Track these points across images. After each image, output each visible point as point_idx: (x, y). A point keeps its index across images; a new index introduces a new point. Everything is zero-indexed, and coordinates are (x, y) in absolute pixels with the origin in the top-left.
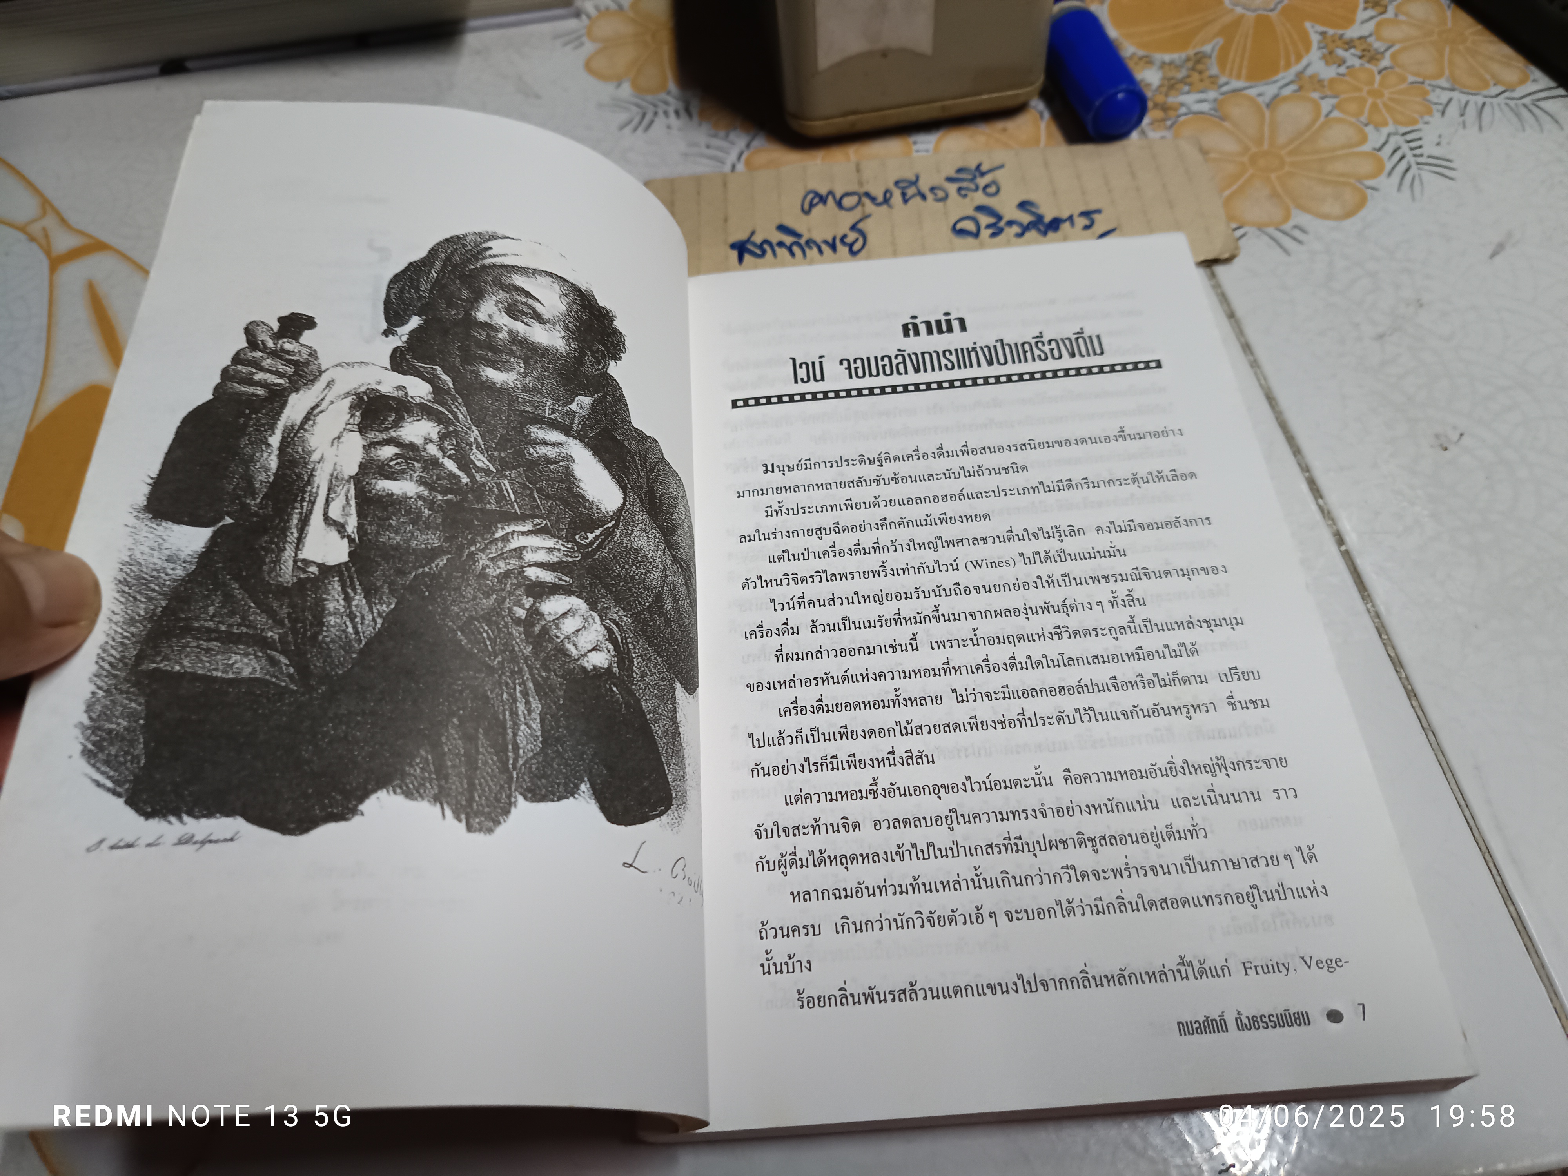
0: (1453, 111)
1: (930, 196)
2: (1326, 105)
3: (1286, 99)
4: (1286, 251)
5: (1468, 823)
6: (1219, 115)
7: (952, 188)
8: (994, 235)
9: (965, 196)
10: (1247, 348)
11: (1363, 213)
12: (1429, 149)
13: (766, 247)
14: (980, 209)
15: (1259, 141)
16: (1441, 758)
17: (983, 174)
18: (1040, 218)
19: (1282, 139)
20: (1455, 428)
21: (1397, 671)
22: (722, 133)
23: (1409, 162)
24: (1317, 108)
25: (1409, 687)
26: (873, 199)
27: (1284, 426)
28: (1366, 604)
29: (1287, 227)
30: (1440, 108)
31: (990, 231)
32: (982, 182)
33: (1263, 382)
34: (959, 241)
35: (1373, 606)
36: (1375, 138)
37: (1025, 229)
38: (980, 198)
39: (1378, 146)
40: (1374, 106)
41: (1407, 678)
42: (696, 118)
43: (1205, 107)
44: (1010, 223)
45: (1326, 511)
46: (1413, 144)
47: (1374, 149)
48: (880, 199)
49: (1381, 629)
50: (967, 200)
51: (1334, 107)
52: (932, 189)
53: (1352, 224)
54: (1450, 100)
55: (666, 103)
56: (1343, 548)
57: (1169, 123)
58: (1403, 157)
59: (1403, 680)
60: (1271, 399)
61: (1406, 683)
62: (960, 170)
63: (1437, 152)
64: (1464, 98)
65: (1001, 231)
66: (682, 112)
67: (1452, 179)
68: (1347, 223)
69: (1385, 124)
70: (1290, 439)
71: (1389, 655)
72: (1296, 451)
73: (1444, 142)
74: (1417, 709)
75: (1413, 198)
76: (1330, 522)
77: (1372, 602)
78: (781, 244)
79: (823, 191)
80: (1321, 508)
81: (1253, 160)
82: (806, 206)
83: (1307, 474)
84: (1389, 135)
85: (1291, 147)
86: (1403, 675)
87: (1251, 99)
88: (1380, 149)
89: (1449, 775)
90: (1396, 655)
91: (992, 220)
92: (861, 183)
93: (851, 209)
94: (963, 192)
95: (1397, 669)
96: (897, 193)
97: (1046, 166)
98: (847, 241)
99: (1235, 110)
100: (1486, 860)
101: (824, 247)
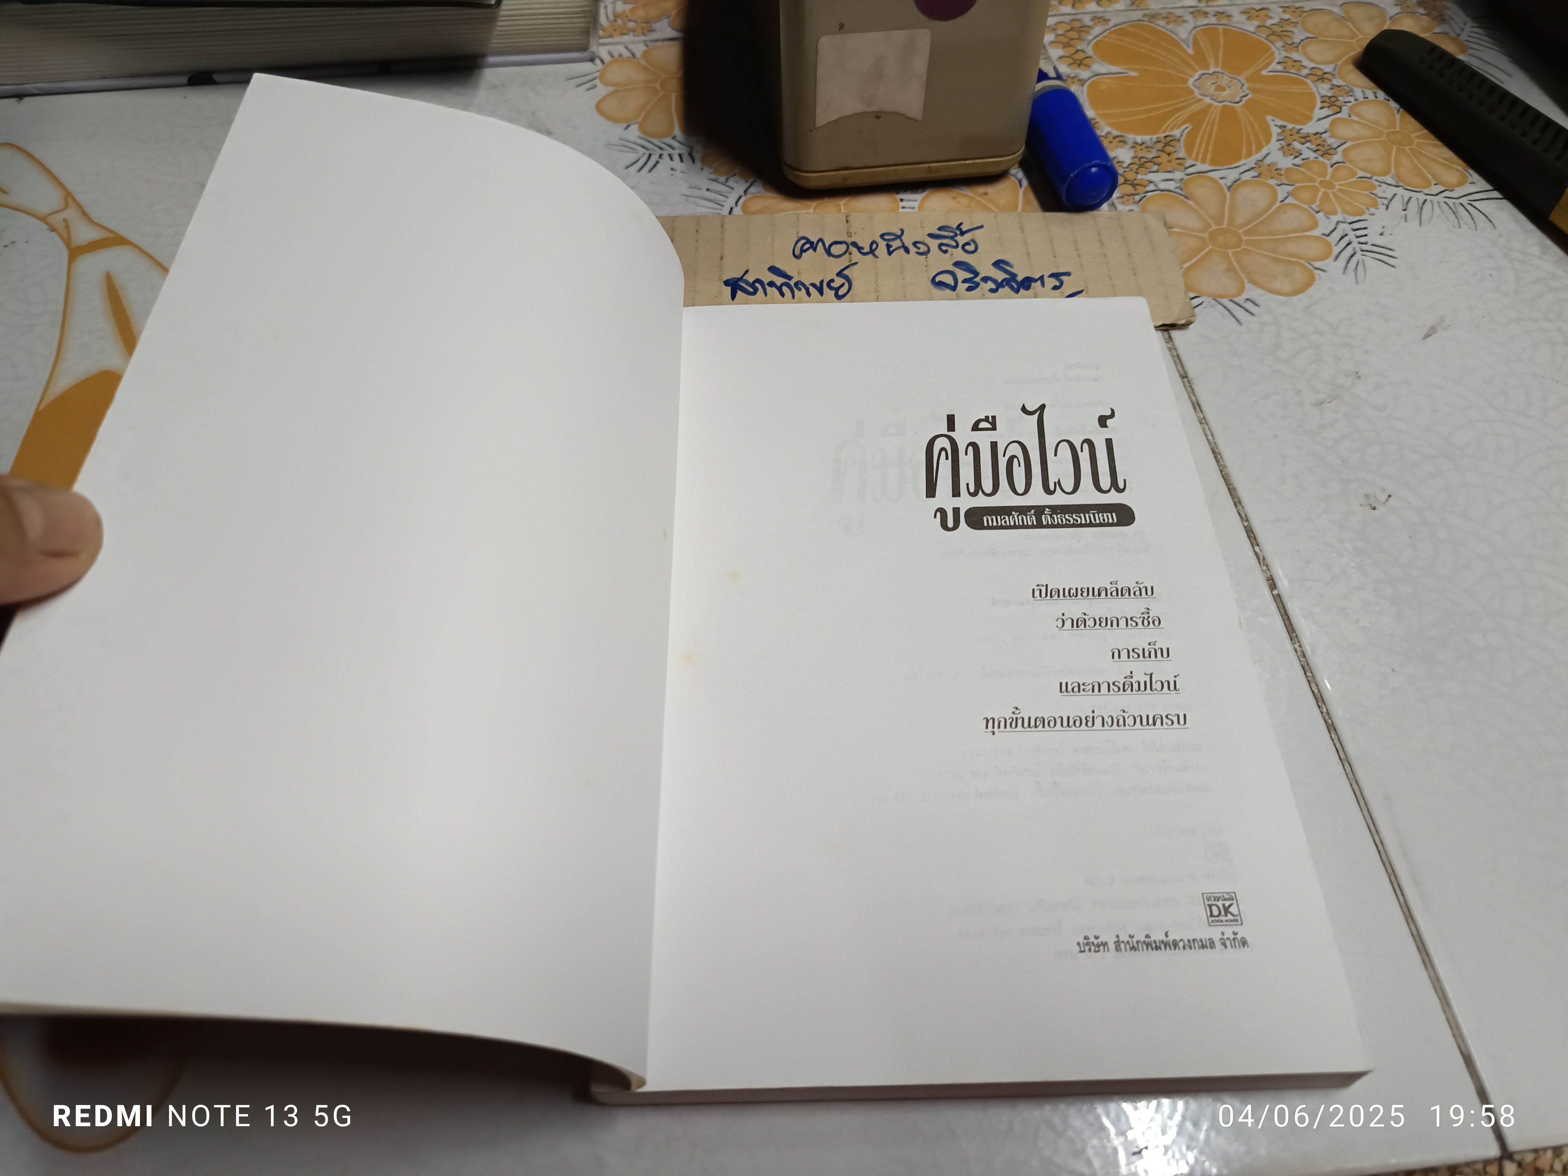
0: (1396, 205)
1: (913, 249)
2: (1282, 192)
3: (1246, 182)
4: (1238, 321)
5: (1377, 846)
6: (1183, 194)
7: (934, 244)
8: (969, 289)
9: (946, 252)
10: (1198, 408)
11: (1310, 291)
12: (1373, 237)
13: (757, 285)
14: (958, 264)
15: (1219, 221)
16: (1355, 787)
17: (963, 233)
18: (1013, 276)
19: (1240, 220)
20: (1383, 490)
21: (1319, 707)
22: (722, 179)
23: (1354, 248)
24: (1275, 193)
25: (1330, 721)
26: (860, 249)
27: (1227, 480)
28: (1293, 644)
29: (1240, 299)
30: (1385, 202)
31: (967, 285)
32: (962, 240)
33: (1211, 439)
34: (936, 291)
35: (1300, 646)
36: (1325, 224)
37: (999, 285)
38: (959, 255)
39: (1327, 232)
40: (1325, 194)
41: (1328, 713)
42: (698, 164)
43: (1171, 186)
44: (985, 279)
45: (1261, 558)
46: (1359, 233)
47: (1324, 234)
48: (867, 250)
49: (1307, 668)
50: (947, 255)
51: (1289, 194)
52: (915, 243)
53: (1300, 300)
54: (1394, 196)
55: (673, 148)
56: (1275, 592)
57: (1137, 198)
58: (1349, 244)
59: (1324, 714)
60: (1216, 453)
61: (1327, 717)
62: (942, 228)
63: (1381, 241)
64: (1407, 195)
65: (977, 285)
66: (686, 157)
67: (1394, 267)
68: (1295, 298)
69: (1335, 212)
70: (1232, 490)
71: (1313, 692)
72: (1237, 502)
73: (1387, 232)
74: (1336, 741)
75: (1357, 281)
76: (1265, 568)
77: (1299, 641)
78: (771, 284)
79: (814, 239)
81: (1213, 236)
82: (797, 252)
83: (1246, 524)
84: (1338, 222)
85: (1249, 227)
86: (1325, 710)
87: (1214, 182)
88: (1328, 235)
89: (1362, 802)
90: (1319, 691)
91: (968, 275)
92: (849, 234)
93: (839, 256)
94: (944, 248)
95: (1320, 704)
96: (882, 244)
97: (1022, 229)
98: (834, 285)
99: (1200, 190)
100: (1391, 882)
101: (811, 289)
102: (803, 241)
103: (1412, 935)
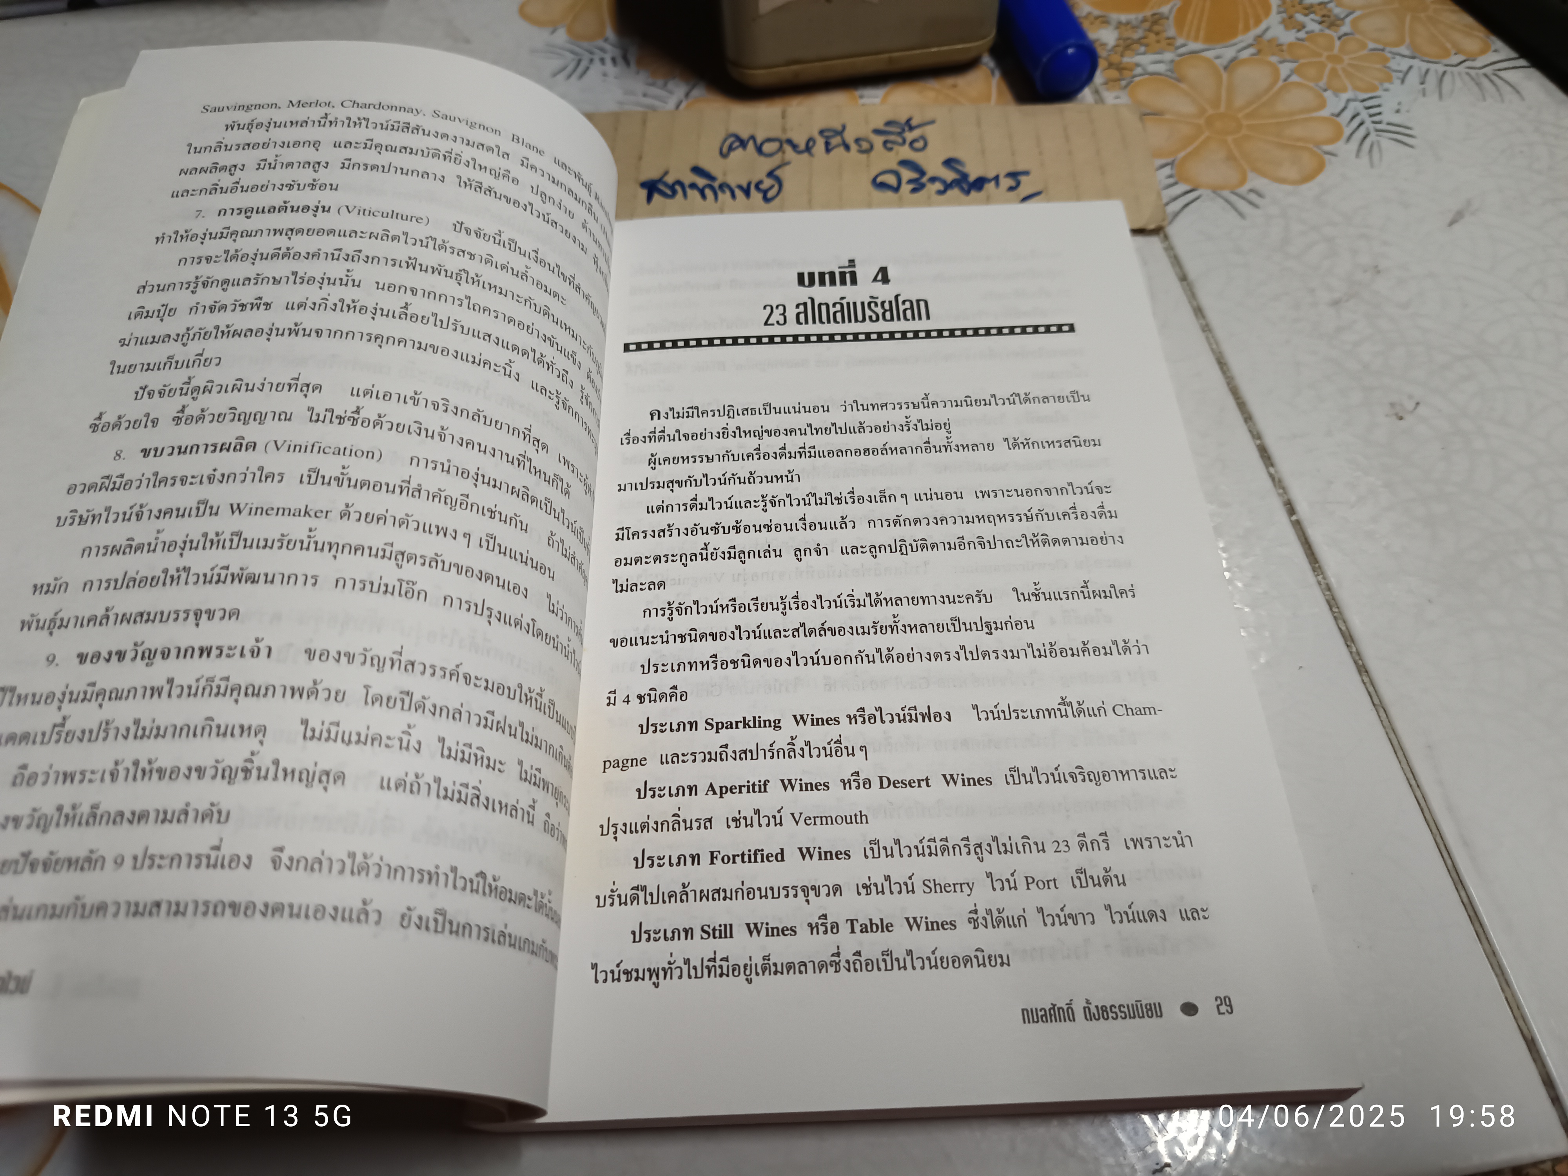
0: (1413, 78)
1: (854, 147)
2: (1284, 70)
3: (1244, 62)
4: (1241, 215)
6: (1175, 76)
7: (878, 141)
8: (914, 190)
9: (891, 149)
10: (1199, 311)
11: (1320, 178)
12: (1388, 116)
13: (676, 187)
14: (904, 163)
15: (1217, 103)
16: (1392, 736)
17: (911, 128)
18: (965, 176)
19: (1239, 101)
20: (1410, 397)
21: (1348, 646)
22: (660, 82)
23: (1368, 129)
24: (1275, 72)
25: (1360, 662)
26: (794, 147)
27: (1235, 392)
28: (1317, 575)
29: (1243, 191)
30: (1400, 76)
31: (911, 186)
32: (909, 136)
33: (1214, 346)
34: (878, 194)
35: (1324, 578)
36: (1334, 103)
37: (948, 186)
38: (905, 152)
39: (1337, 111)
40: (1334, 71)
41: (1358, 653)
42: (635, 66)
43: (1161, 68)
44: (933, 180)
45: (1277, 480)
46: (1372, 111)
47: (1333, 115)
48: (802, 147)
49: (1332, 602)
50: (892, 154)
51: (1293, 72)
52: (857, 141)
53: (1310, 189)
54: (1410, 69)
56: (1294, 518)
57: (1123, 82)
58: (1361, 124)
59: (1354, 655)
60: (1222, 363)
61: (1357, 658)
62: (888, 123)
63: (1396, 119)
64: (1424, 66)
65: (923, 186)
66: (620, 61)
67: (1411, 146)
68: (1304, 187)
69: (1344, 89)
70: (1241, 405)
71: (1340, 629)
72: (1248, 418)
73: (1403, 109)
74: (1368, 685)
75: (1372, 165)
76: (1281, 491)
77: (1322, 573)
78: (693, 186)
79: (744, 136)
80: (1272, 476)
81: (1209, 122)
82: (725, 150)
83: (1258, 442)
84: (1348, 101)
85: (1248, 111)
86: (1354, 650)
87: (1208, 62)
88: (1338, 115)
89: (1400, 753)
90: (1347, 628)
91: (914, 175)
92: (782, 131)
93: (770, 155)
94: (889, 145)
95: (1349, 643)
96: (820, 142)
97: (979, 123)
98: (764, 186)
99: (1194, 72)
100: (1436, 843)
101: (738, 193)
102: (731, 139)
103: (1463, 902)
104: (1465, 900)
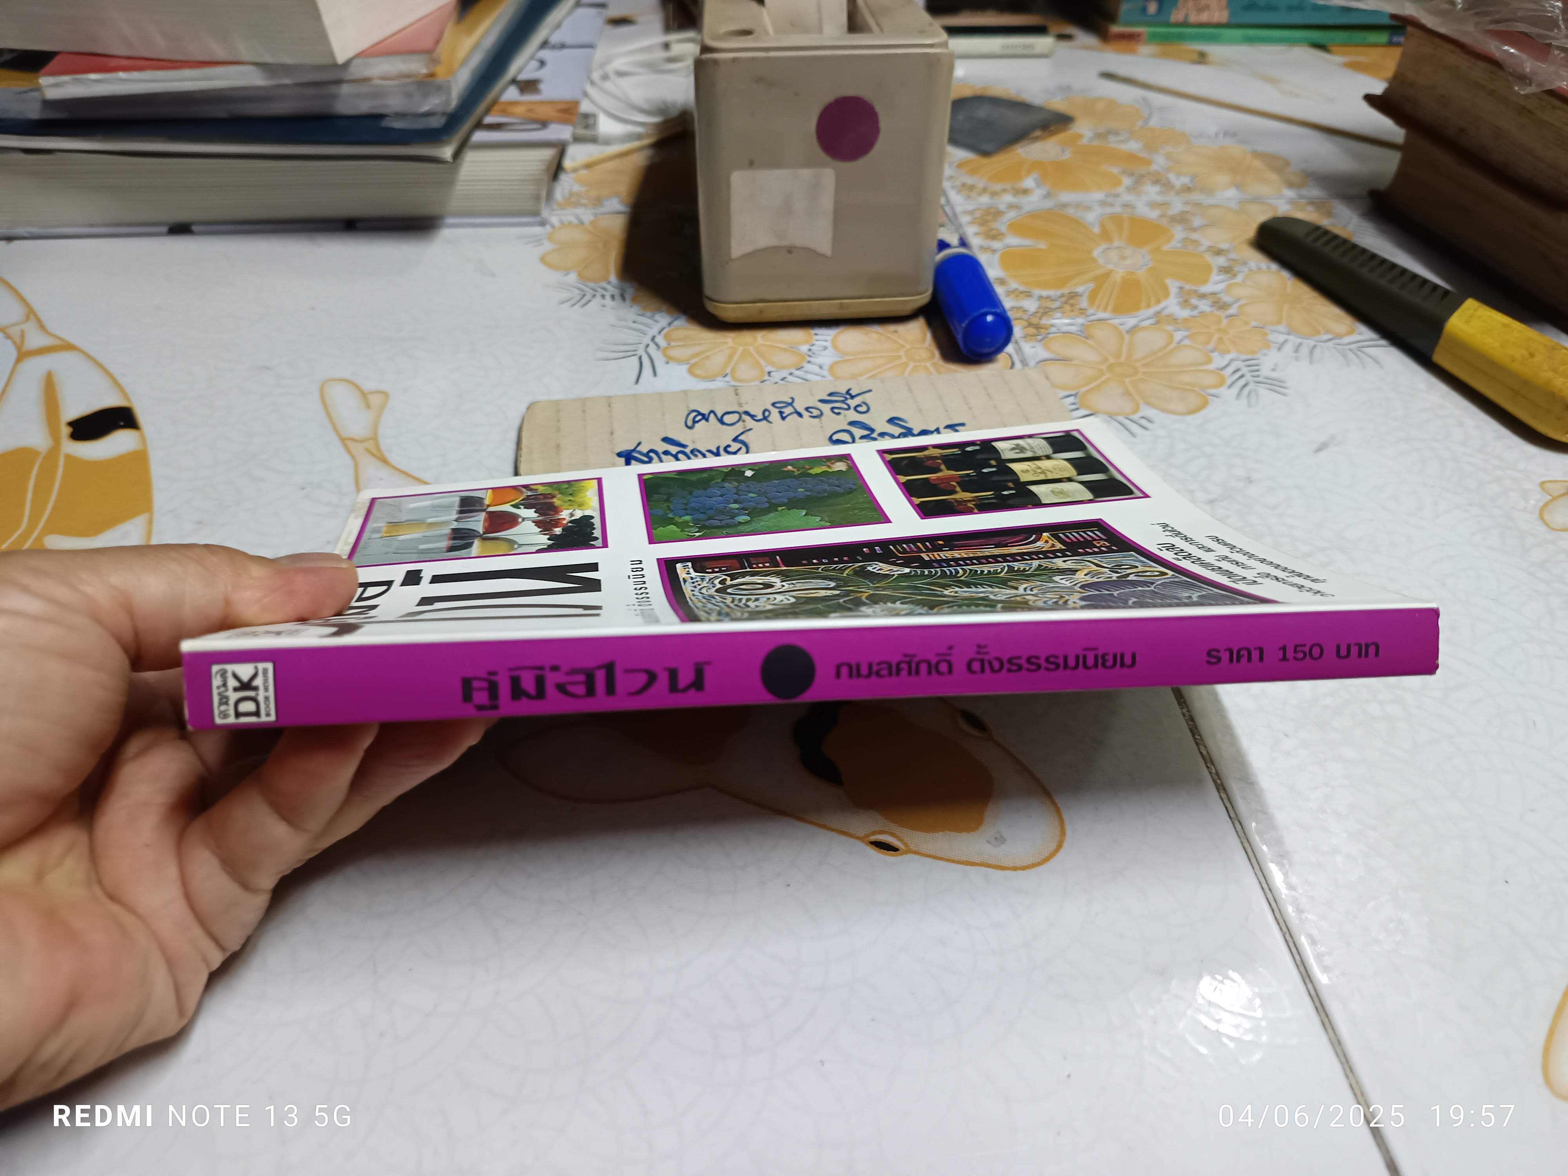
0: (1289, 348)
2: (1178, 336)
3: (1144, 328)
4: (1133, 434)
5: (1270, 904)
6: (1085, 335)
7: (825, 408)
9: (838, 414)
11: (1204, 412)
12: (1265, 371)
13: (651, 454)
14: (853, 424)
15: (1118, 355)
16: (1246, 843)
17: (855, 395)
18: (909, 430)
19: (1138, 355)
21: (1208, 767)
23: (1246, 381)
24: (1171, 337)
25: (1219, 781)
28: (1181, 709)
29: (1135, 417)
30: (1277, 346)
32: (853, 402)
35: (1189, 711)
36: (1218, 361)
38: (852, 415)
39: (1221, 366)
40: (1221, 340)
41: (1217, 774)
43: (1073, 329)
46: (1252, 368)
47: (1218, 369)
50: (841, 416)
51: (1186, 337)
52: (807, 409)
53: (1194, 420)
54: (1286, 341)
57: (1040, 337)
58: (1242, 376)
61: (1216, 777)
63: (1273, 374)
64: (1298, 341)
67: (1284, 395)
68: (1189, 418)
69: (1229, 352)
73: (1279, 369)
75: (1249, 405)
77: (1187, 707)
78: (666, 453)
79: (705, 410)
81: (1111, 368)
82: (689, 424)
84: (1232, 360)
85: (1146, 361)
86: (1214, 771)
87: (1115, 328)
88: (1222, 369)
90: (1208, 753)
94: (837, 409)
95: (1209, 765)
99: (1099, 333)
100: (1286, 940)
103: (1310, 994)
104: (1313, 992)
